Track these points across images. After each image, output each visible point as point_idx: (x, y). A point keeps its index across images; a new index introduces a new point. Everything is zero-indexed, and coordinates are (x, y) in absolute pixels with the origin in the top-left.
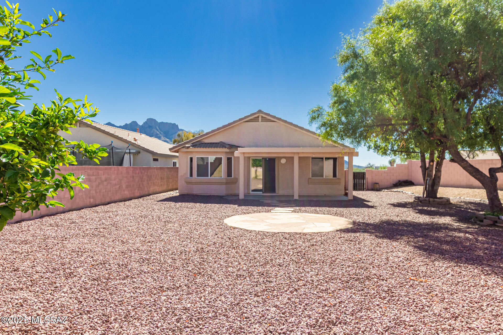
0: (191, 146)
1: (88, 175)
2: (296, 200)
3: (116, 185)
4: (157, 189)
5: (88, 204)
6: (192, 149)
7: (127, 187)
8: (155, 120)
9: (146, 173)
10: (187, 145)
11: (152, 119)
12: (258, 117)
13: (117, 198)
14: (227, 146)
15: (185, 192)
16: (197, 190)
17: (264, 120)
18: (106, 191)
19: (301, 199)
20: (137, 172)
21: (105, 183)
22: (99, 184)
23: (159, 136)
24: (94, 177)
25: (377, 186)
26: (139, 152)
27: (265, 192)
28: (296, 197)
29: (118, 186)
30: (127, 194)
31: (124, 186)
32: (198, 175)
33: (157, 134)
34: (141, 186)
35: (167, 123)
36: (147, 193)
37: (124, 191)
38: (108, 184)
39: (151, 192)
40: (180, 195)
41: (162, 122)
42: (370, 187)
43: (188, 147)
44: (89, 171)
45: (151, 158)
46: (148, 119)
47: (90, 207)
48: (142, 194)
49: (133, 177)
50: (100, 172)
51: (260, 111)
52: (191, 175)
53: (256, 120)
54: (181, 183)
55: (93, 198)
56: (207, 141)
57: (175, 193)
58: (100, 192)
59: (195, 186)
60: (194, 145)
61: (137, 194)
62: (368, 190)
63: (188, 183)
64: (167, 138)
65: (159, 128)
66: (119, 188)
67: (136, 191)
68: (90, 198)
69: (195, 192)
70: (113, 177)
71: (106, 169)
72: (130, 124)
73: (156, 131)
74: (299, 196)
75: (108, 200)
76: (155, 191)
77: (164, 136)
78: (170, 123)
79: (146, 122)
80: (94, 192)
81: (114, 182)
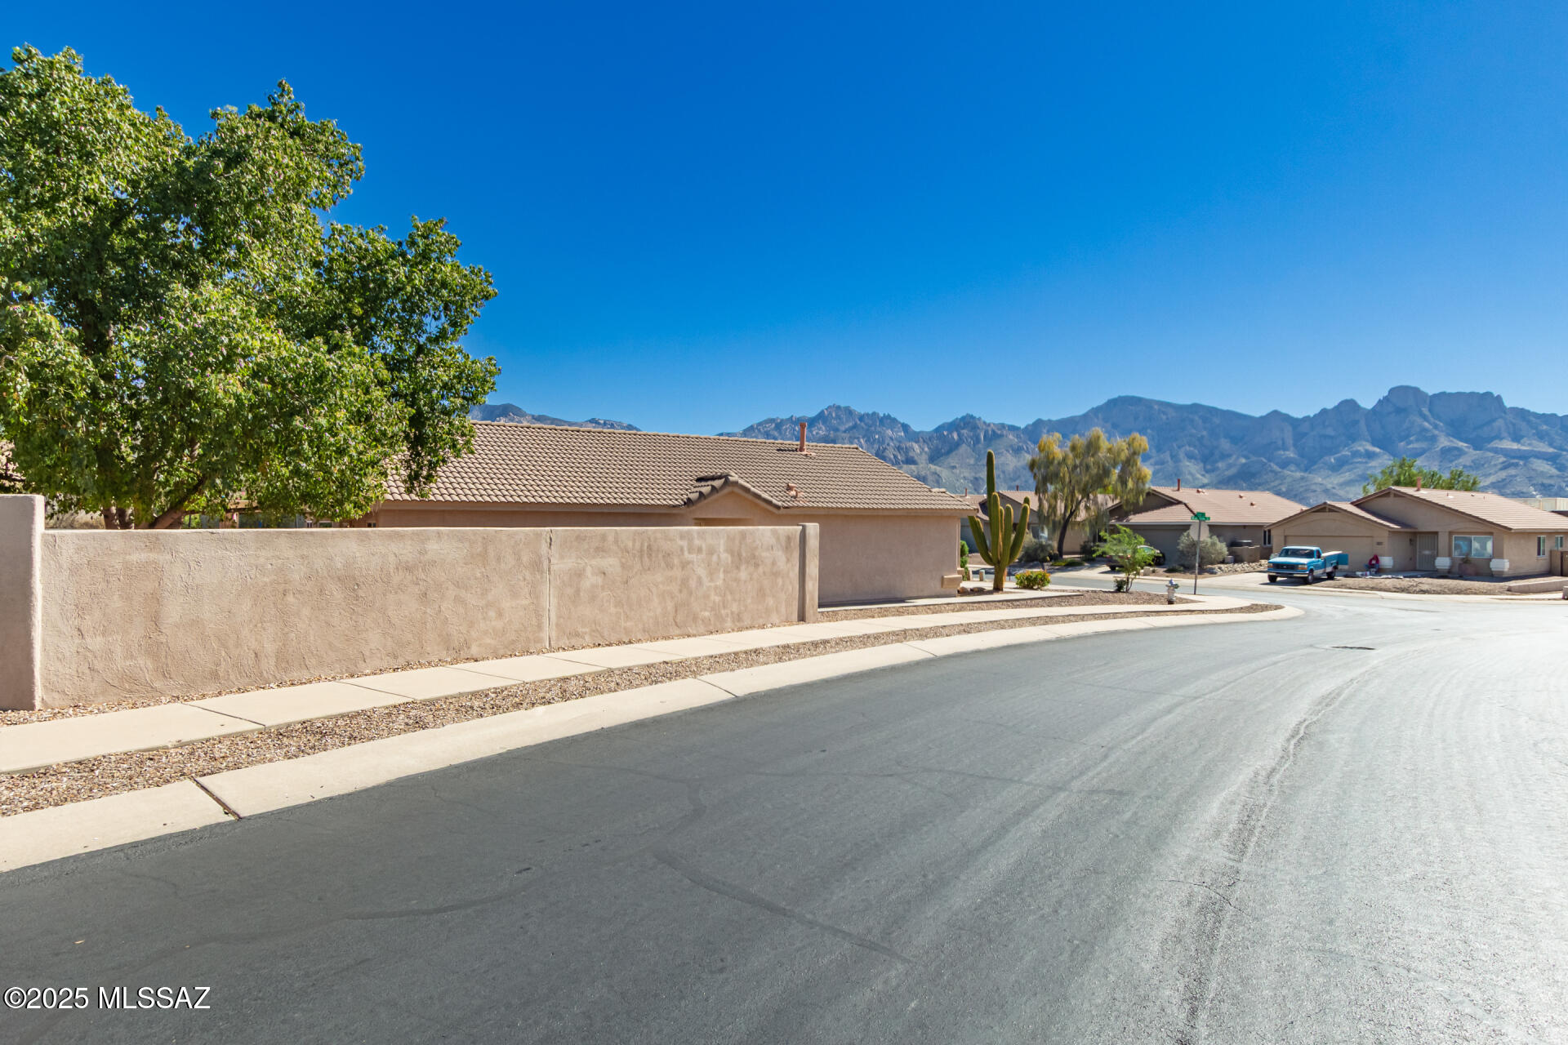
8: (1416, 390)
11: (1407, 388)
23: (1429, 434)
33: (1425, 430)
35: (1459, 394)
41: (1443, 394)
46: (1391, 391)
64: (1461, 440)
65: (1430, 411)
72: (1336, 408)
73: (1419, 420)
77: (1448, 435)
78: (1472, 394)
79: (1385, 398)
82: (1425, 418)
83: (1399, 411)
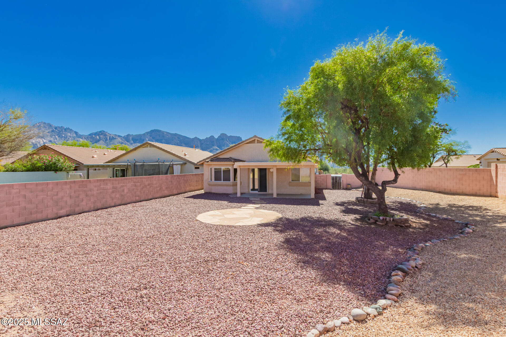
0: (210, 161)
1: (134, 182)
2: (275, 198)
3: (157, 187)
4: (193, 188)
5: (134, 200)
6: (210, 163)
7: (167, 188)
8: (226, 134)
9: (183, 179)
10: (207, 160)
11: (224, 134)
12: (255, 140)
13: (158, 195)
14: (233, 160)
15: (208, 191)
16: (215, 190)
17: (259, 142)
18: (149, 192)
19: (278, 197)
20: (175, 178)
21: (148, 187)
22: (143, 187)
24: (139, 184)
25: (349, 186)
26: (186, 163)
27: (260, 191)
28: (275, 196)
29: (158, 188)
30: (166, 192)
31: (164, 188)
32: (215, 180)
33: (228, 144)
34: (179, 187)
36: (184, 191)
37: (164, 191)
38: (150, 187)
39: (187, 190)
40: (205, 193)
42: (345, 187)
43: (208, 162)
44: (135, 180)
45: (193, 167)
46: (221, 134)
47: (134, 203)
48: (179, 192)
49: (172, 182)
50: (144, 180)
51: (255, 136)
52: (211, 180)
53: (253, 142)
54: (205, 185)
55: (138, 196)
56: (221, 157)
57: (202, 192)
58: (144, 192)
59: (213, 187)
60: (212, 160)
61: (175, 192)
62: (343, 189)
63: (209, 185)
65: (228, 140)
66: (160, 189)
67: (175, 190)
68: (136, 196)
69: (213, 191)
70: (155, 182)
71: (149, 177)
73: (226, 142)
74: (278, 195)
75: (150, 197)
76: (191, 190)
78: (236, 137)
80: (139, 193)
81: (155, 186)
82: (228, 142)
83: (222, 139)
